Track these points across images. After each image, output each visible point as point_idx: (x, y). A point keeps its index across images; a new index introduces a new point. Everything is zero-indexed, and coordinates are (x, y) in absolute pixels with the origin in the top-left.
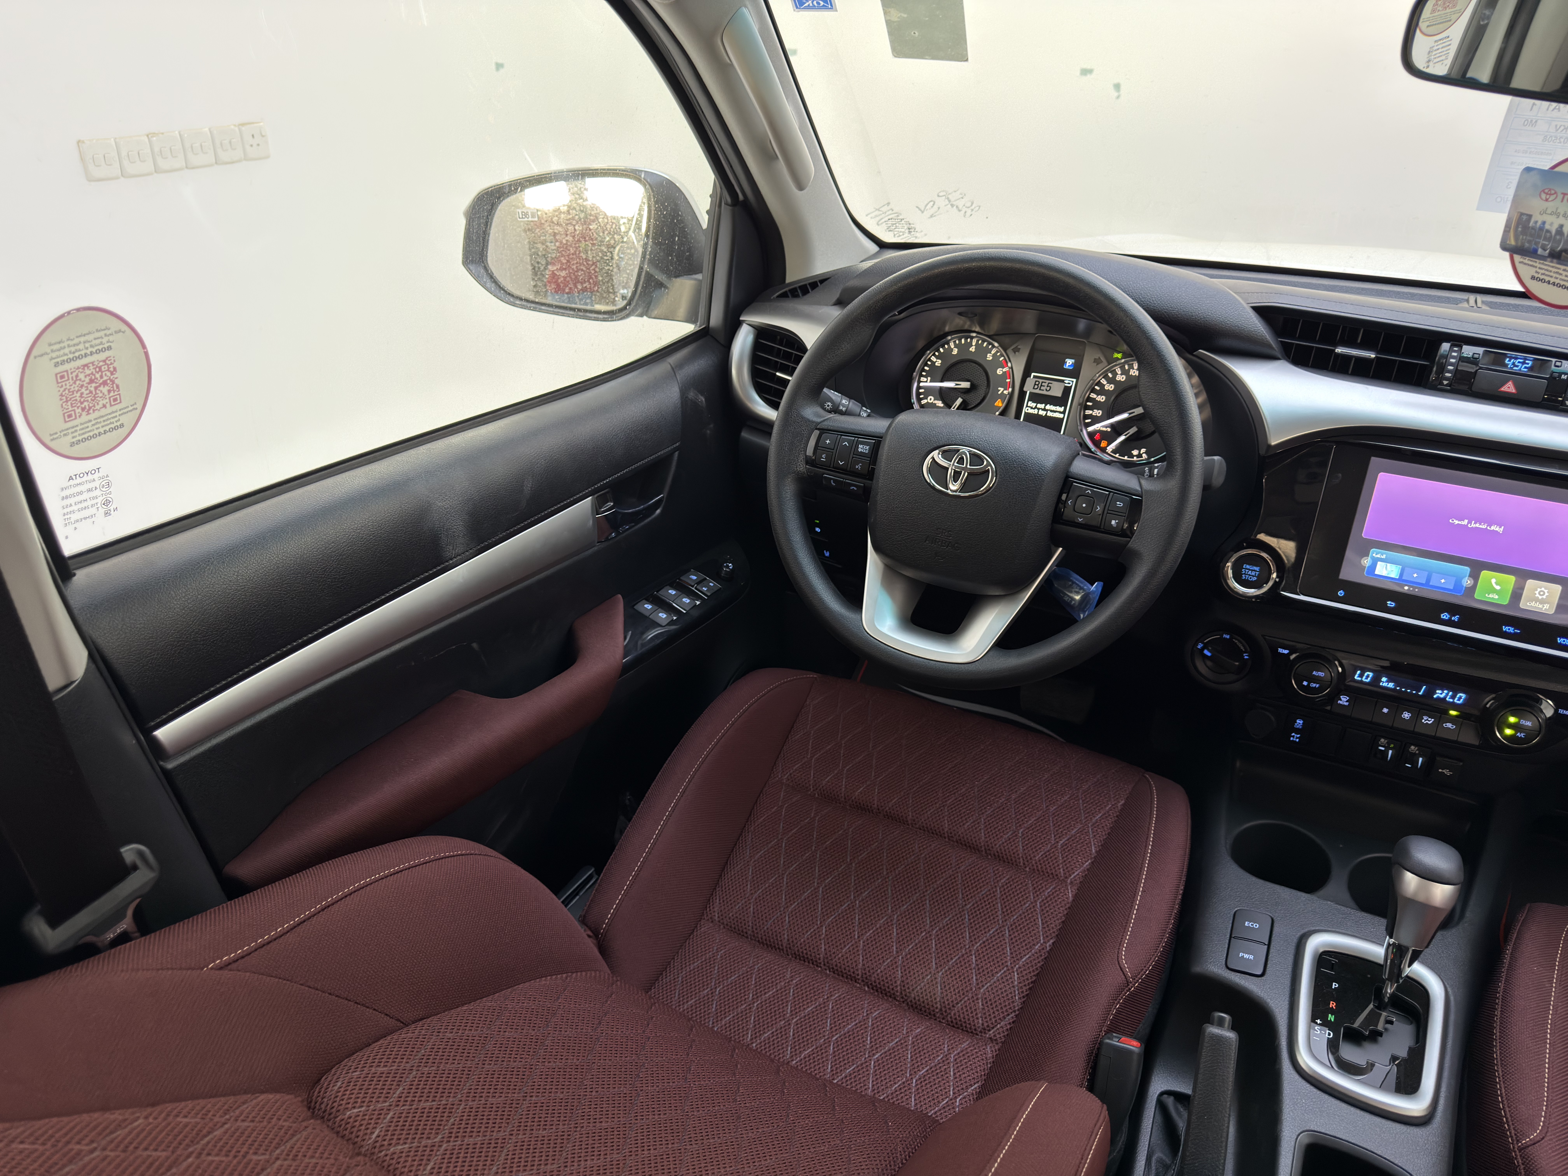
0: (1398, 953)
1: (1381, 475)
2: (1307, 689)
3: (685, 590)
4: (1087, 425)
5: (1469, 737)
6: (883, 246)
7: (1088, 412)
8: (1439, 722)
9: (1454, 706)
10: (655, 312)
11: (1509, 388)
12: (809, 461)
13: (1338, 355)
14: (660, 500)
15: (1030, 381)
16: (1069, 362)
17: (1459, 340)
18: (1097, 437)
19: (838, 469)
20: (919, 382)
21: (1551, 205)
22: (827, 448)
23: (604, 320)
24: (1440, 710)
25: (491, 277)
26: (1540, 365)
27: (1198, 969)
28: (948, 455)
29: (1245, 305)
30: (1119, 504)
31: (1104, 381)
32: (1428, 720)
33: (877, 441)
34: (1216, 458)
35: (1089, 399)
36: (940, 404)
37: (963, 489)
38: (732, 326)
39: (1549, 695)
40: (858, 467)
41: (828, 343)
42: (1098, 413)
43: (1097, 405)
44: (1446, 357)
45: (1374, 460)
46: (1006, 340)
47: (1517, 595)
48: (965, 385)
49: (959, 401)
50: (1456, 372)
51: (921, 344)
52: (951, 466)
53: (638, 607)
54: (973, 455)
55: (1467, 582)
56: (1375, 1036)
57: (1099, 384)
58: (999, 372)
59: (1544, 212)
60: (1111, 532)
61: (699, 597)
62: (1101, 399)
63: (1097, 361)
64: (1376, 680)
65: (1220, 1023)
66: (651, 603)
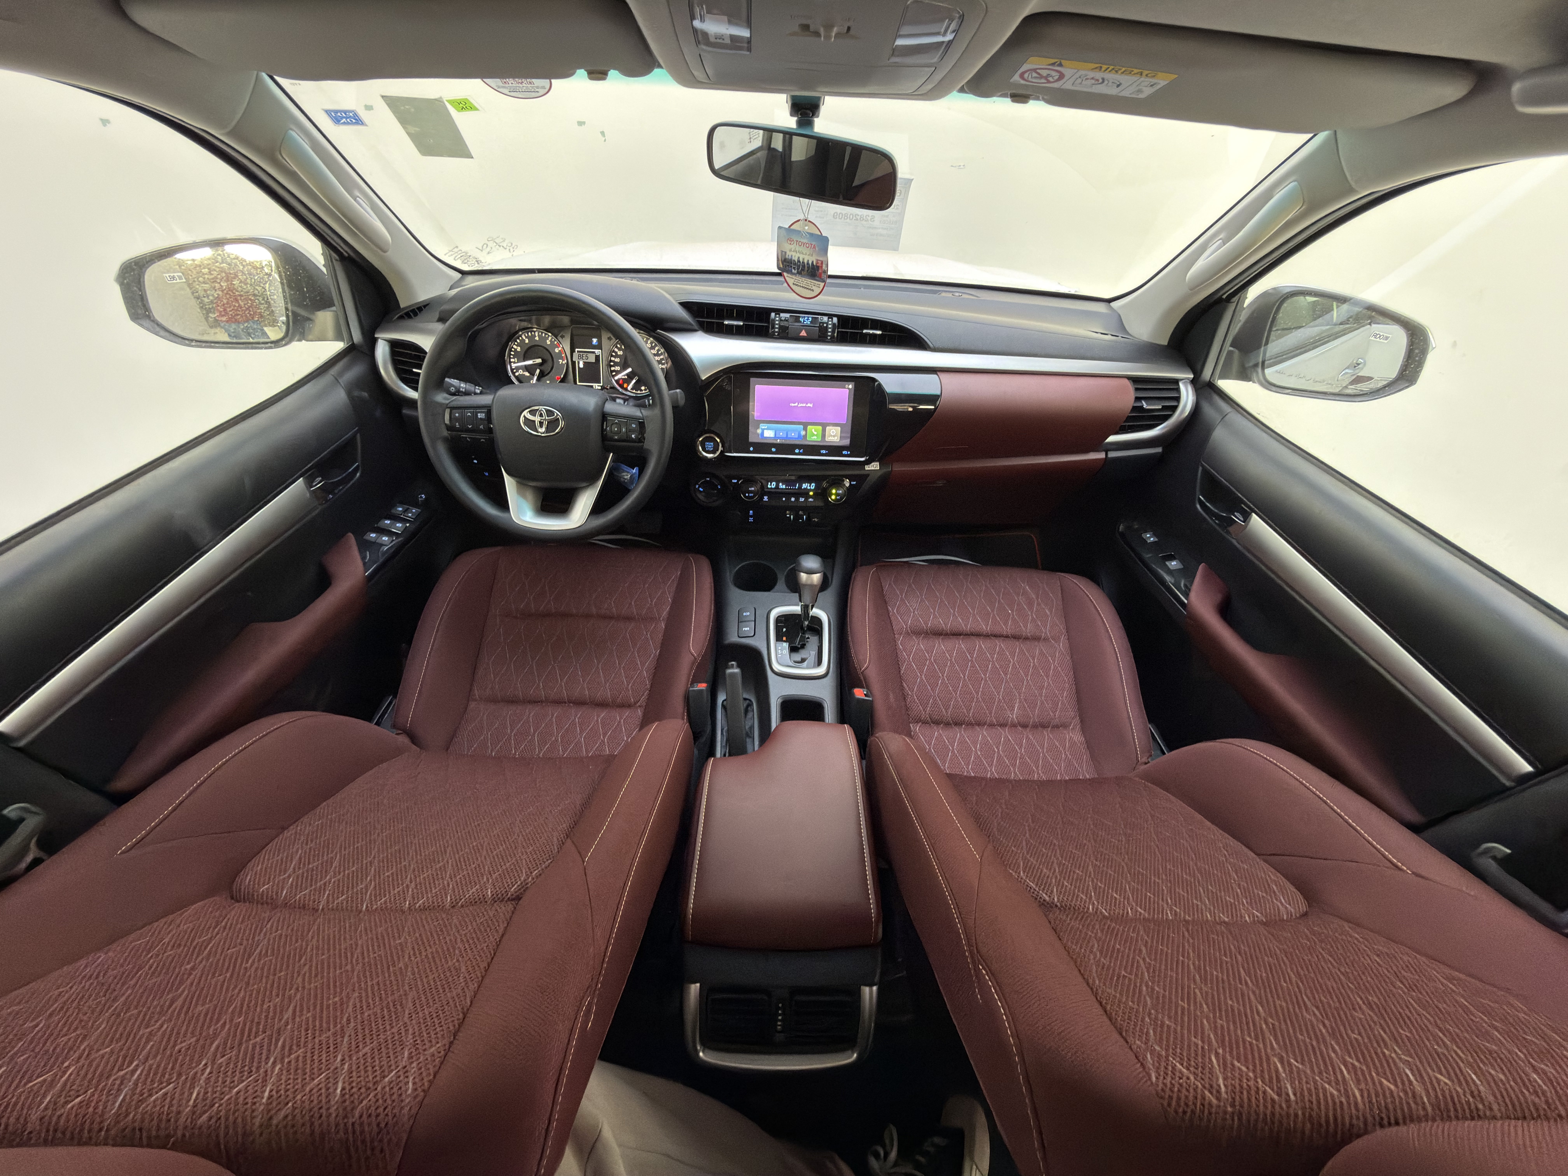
0: (806, 608)
1: (757, 386)
2: (748, 497)
3: (396, 518)
4: (614, 376)
5: (820, 503)
6: (463, 273)
7: (613, 369)
8: (806, 499)
9: (810, 490)
10: (310, 337)
11: (803, 333)
12: (449, 428)
13: (727, 325)
14: (358, 466)
15: (576, 355)
16: (595, 341)
17: (778, 311)
18: (621, 382)
19: (468, 431)
20: (510, 362)
21: (793, 247)
22: (457, 419)
23: (271, 348)
24: (805, 494)
25: (159, 325)
26: (814, 320)
27: (727, 642)
28: (533, 413)
29: (674, 302)
30: (634, 426)
31: (616, 350)
32: (802, 500)
33: (488, 409)
34: (678, 391)
35: (611, 361)
36: (527, 374)
37: (547, 431)
38: (371, 342)
39: (847, 477)
40: (481, 427)
41: (442, 347)
42: (618, 368)
43: (616, 364)
44: (774, 320)
45: (752, 380)
46: (556, 331)
47: (824, 436)
48: (539, 361)
49: (538, 371)
50: (781, 327)
51: (504, 340)
52: (537, 419)
53: (366, 537)
54: (547, 411)
55: (803, 433)
56: (803, 646)
57: (614, 351)
58: (557, 350)
59: (790, 251)
60: (633, 441)
61: (408, 521)
62: (617, 360)
63: (609, 339)
64: (777, 485)
65: (732, 666)
66: (374, 532)
